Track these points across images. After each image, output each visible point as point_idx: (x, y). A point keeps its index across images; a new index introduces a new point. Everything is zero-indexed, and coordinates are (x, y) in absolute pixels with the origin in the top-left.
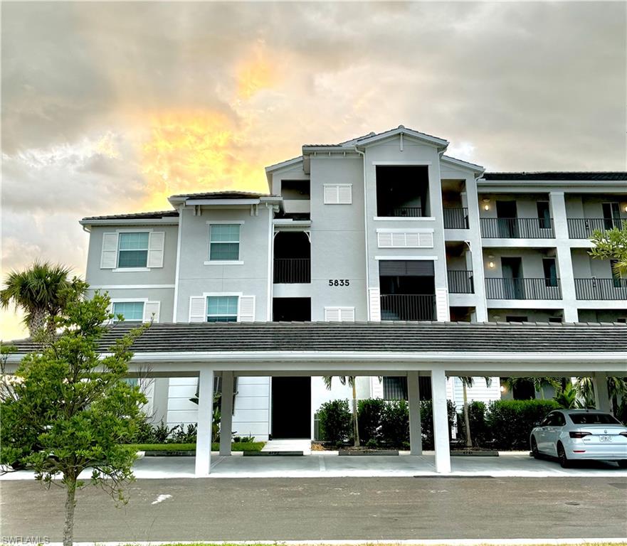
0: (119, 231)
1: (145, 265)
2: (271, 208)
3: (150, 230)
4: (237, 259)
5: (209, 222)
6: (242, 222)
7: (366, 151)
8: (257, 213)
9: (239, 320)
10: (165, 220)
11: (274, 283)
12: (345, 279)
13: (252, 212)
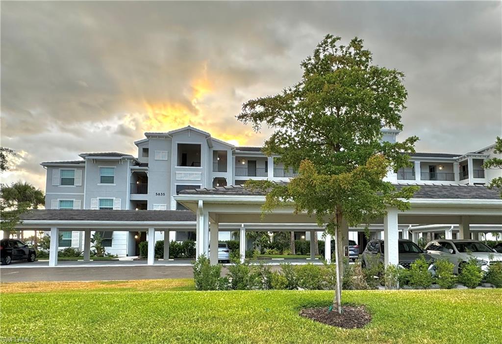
0: (60, 169)
1: (73, 185)
2: (129, 161)
3: (75, 169)
4: (113, 183)
5: (99, 167)
6: (115, 167)
7: (174, 137)
8: (122, 163)
9: (114, 209)
10: (80, 165)
11: (131, 193)
12: (163, 193)
13: (120, 163)
